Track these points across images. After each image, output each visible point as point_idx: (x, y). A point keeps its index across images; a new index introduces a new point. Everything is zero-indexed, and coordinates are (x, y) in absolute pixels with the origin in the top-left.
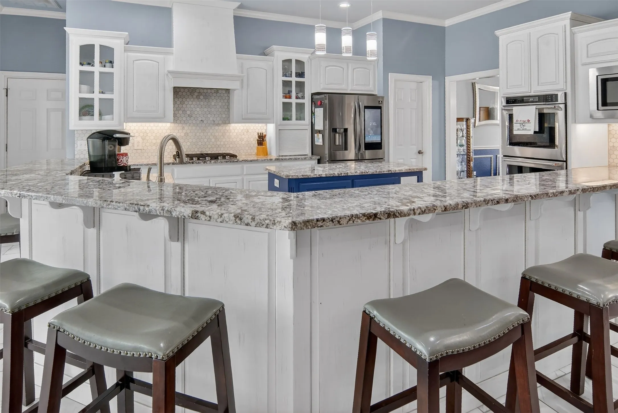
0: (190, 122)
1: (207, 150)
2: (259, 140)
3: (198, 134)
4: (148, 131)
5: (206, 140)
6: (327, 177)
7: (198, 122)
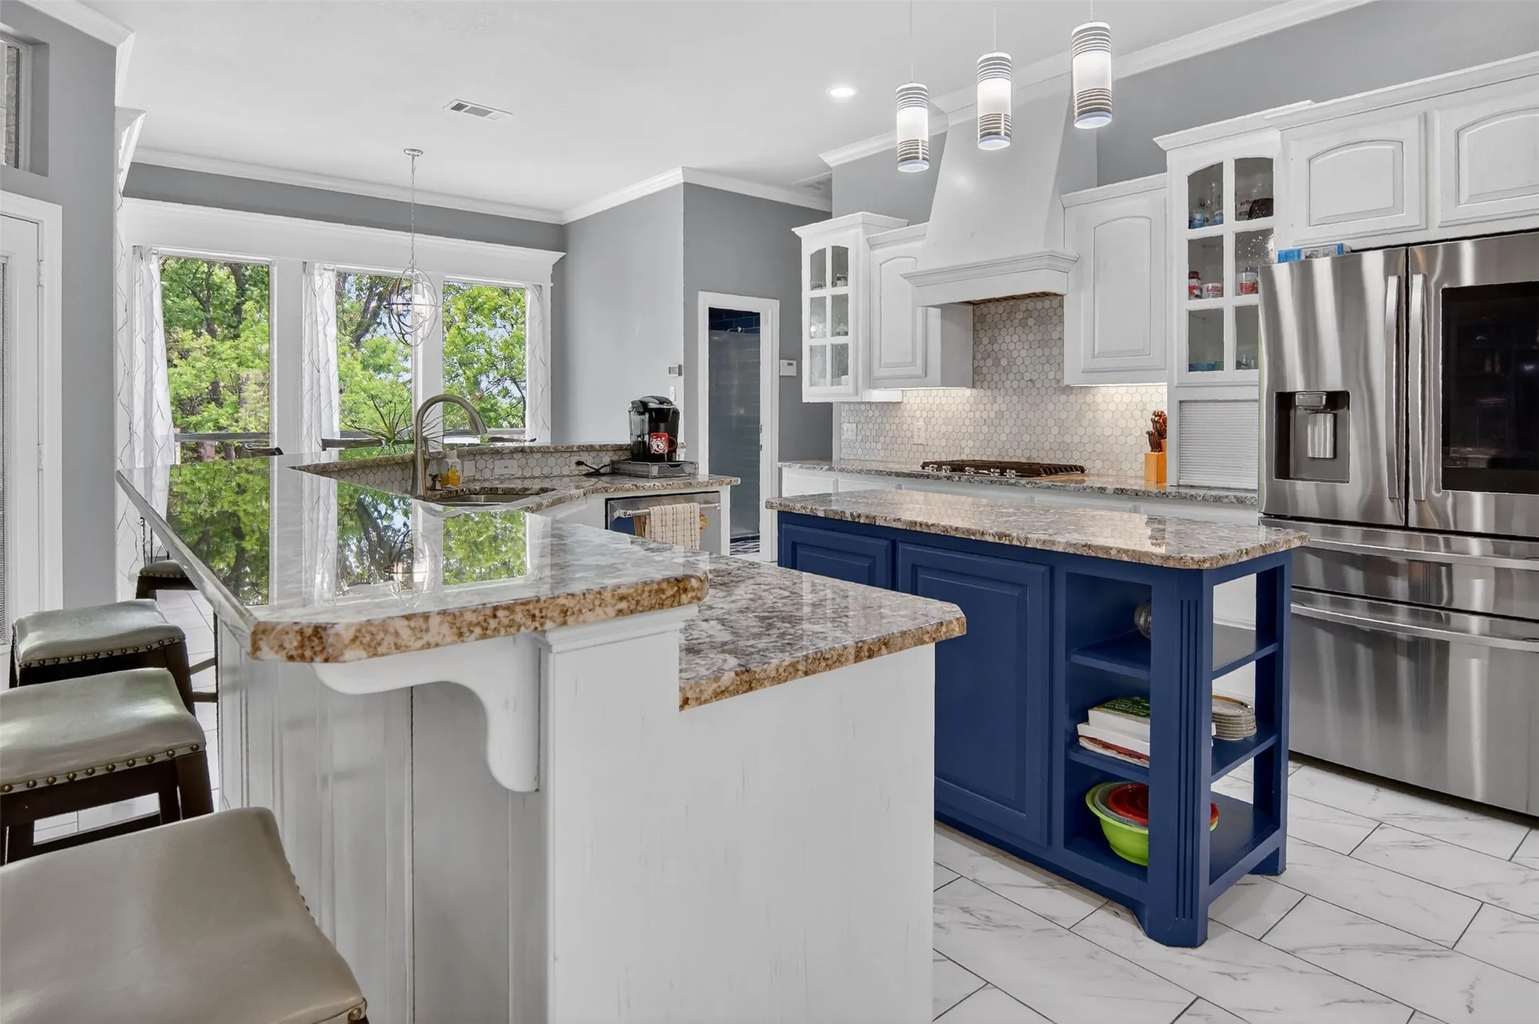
0: (1007, 384)
1: (1042, 454)
3: (1022, 415)
4: (934, 407)
5: (1038, 430)
6: (828, 518)
7: (1023, 384)
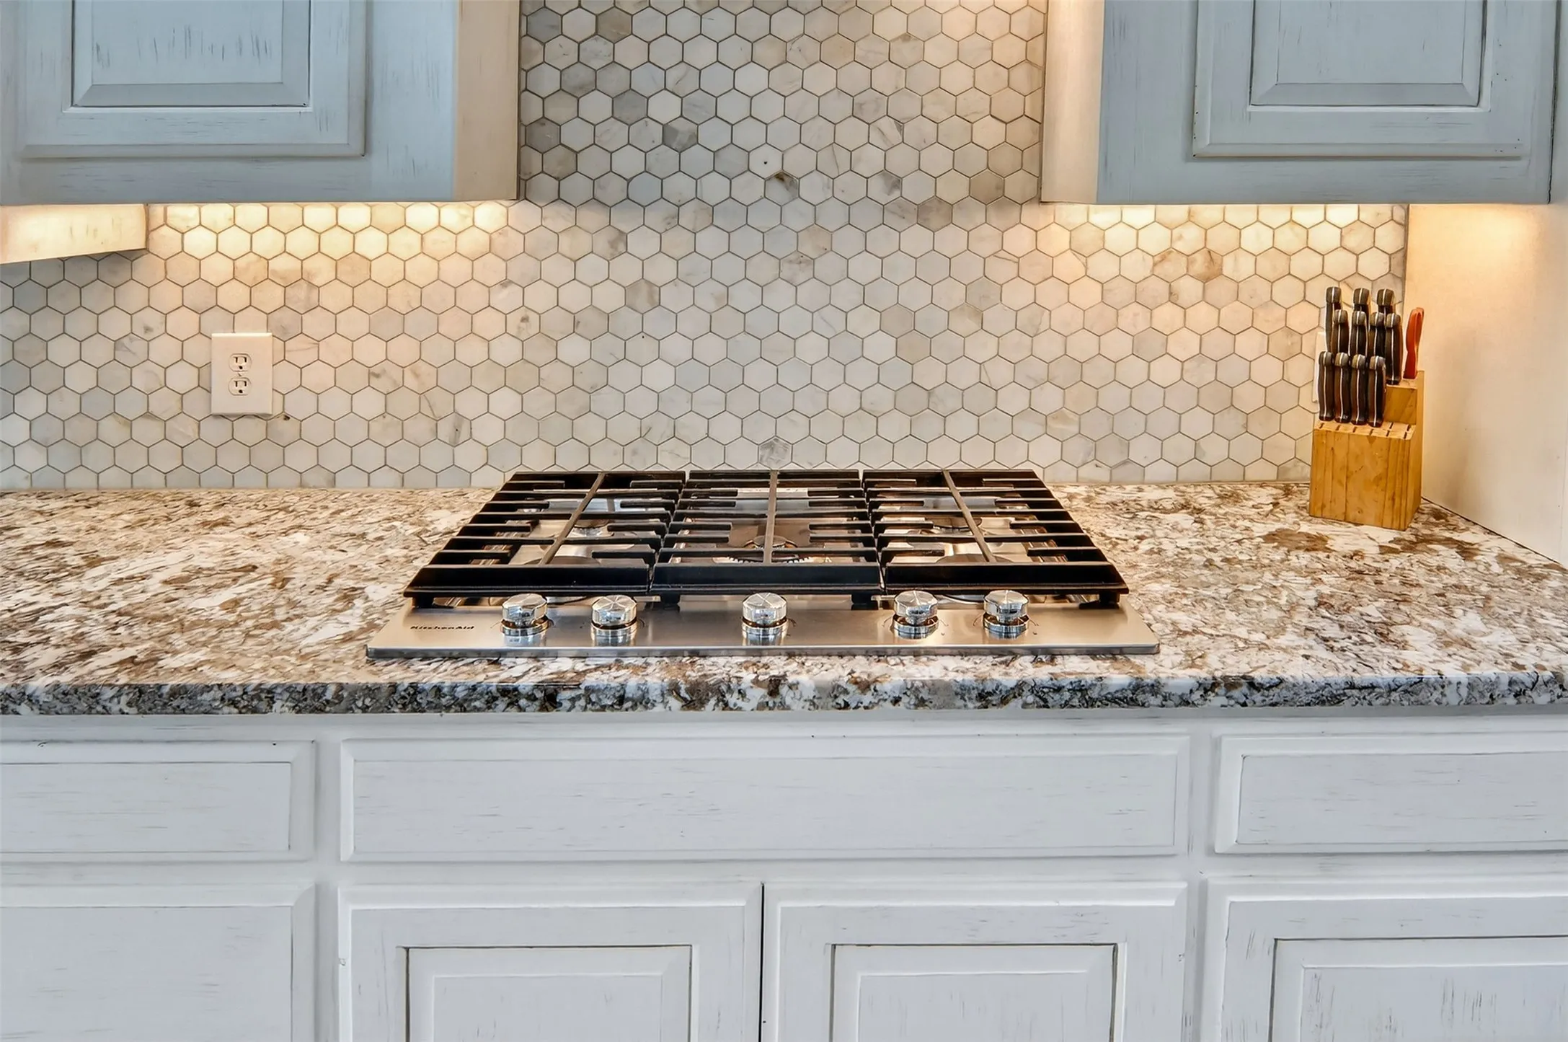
0: (680, 186)
2: (1348, 367)
3: (744, 298)
4: (321, 270)
5: (812, 347)
7: (749, 189)
